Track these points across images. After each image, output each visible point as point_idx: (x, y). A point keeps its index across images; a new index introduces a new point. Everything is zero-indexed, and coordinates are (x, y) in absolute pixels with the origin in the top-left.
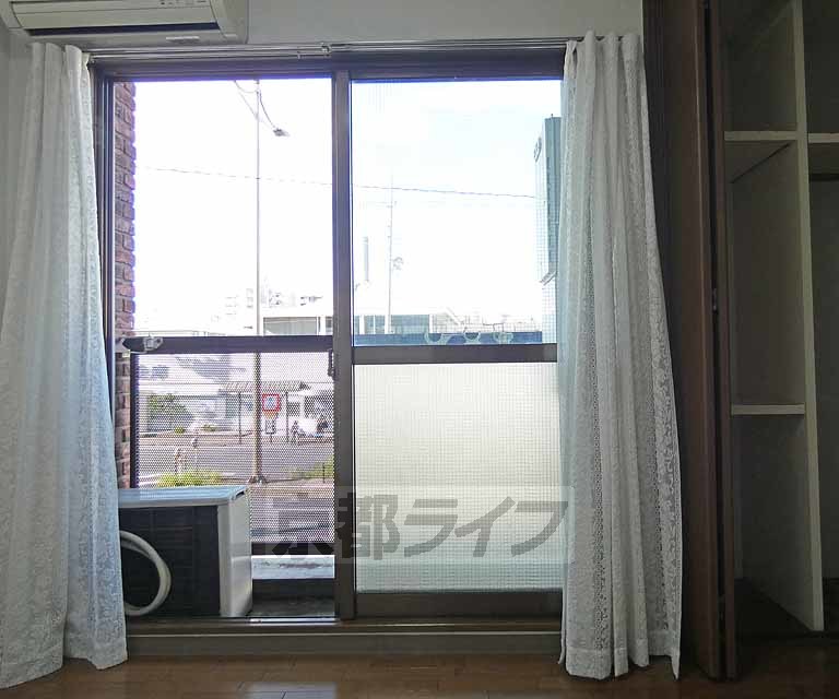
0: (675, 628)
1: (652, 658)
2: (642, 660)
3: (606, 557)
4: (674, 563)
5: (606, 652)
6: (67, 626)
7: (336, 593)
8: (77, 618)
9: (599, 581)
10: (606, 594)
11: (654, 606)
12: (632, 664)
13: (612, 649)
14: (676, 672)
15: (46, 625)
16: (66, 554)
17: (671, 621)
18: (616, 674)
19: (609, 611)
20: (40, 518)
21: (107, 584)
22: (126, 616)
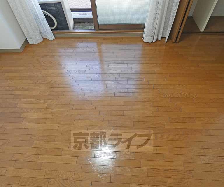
0: (168, 33)
1: (162, 38)
2: (160, 39)
3: (157, 18)
4: (172, 19)
5: (152, 38)
6: (40, 32)
7: (93, 21)
8: (41, 31)
9: (154, 24)
10: (155, 26)
11: (166, 27)
12: (157, 39)
13: (154, 37)
14: (166, 41)
15: (37, 33)
16: (34, 18)
17: (168, 31)
18: (154, 42)
19: (154, 30)
20: (25, 10)
21: (45, 24)
22: (51, 30)
